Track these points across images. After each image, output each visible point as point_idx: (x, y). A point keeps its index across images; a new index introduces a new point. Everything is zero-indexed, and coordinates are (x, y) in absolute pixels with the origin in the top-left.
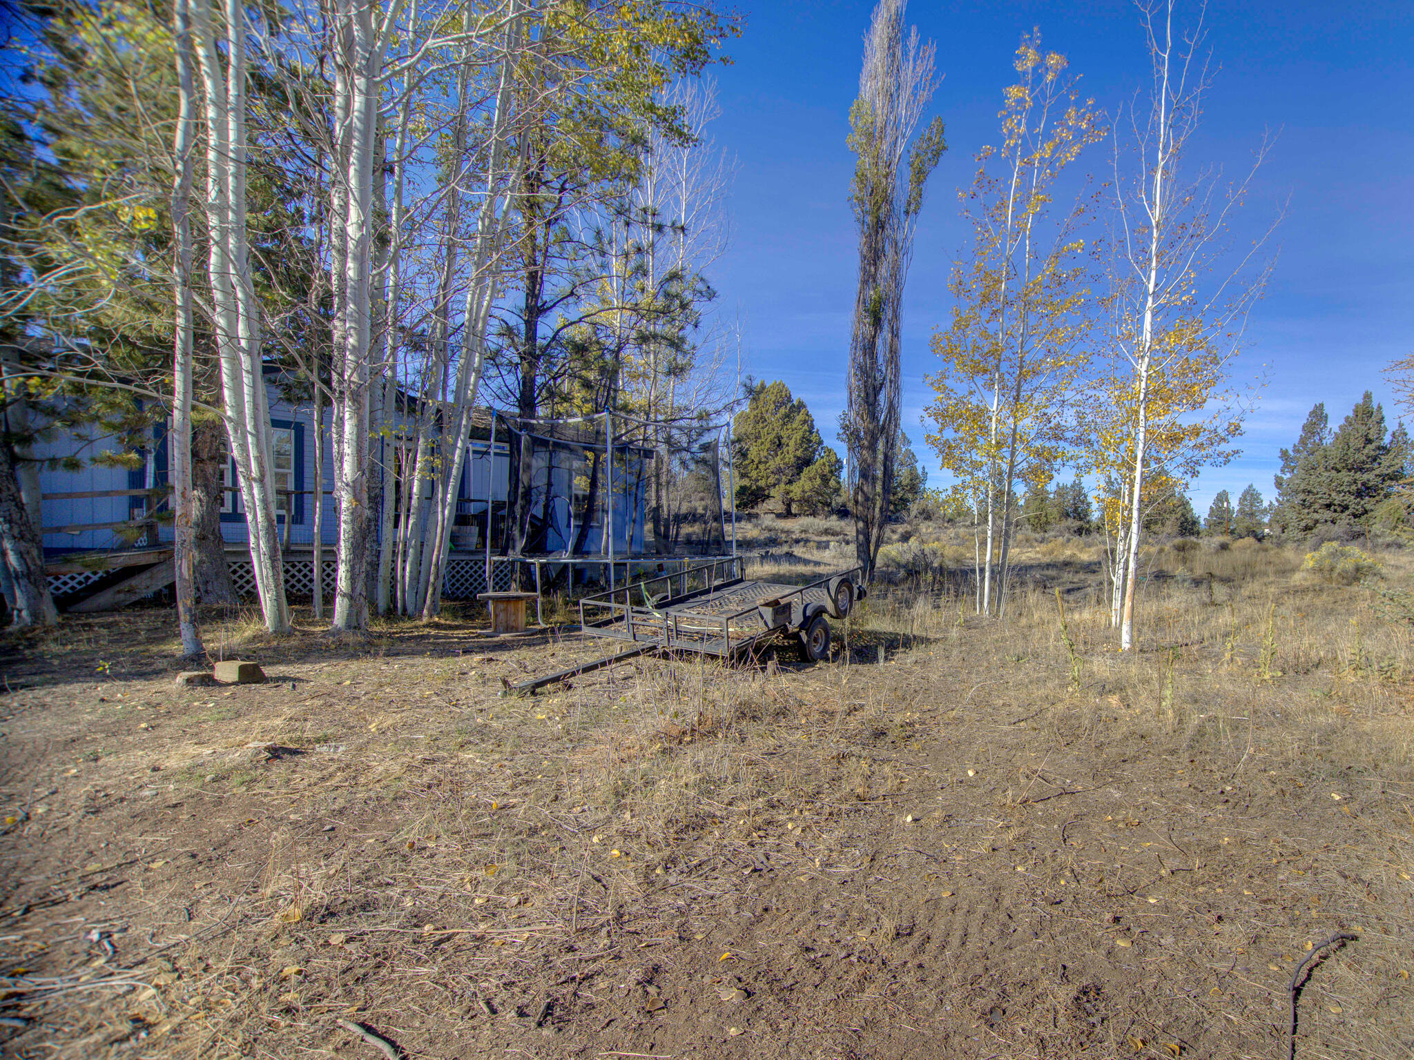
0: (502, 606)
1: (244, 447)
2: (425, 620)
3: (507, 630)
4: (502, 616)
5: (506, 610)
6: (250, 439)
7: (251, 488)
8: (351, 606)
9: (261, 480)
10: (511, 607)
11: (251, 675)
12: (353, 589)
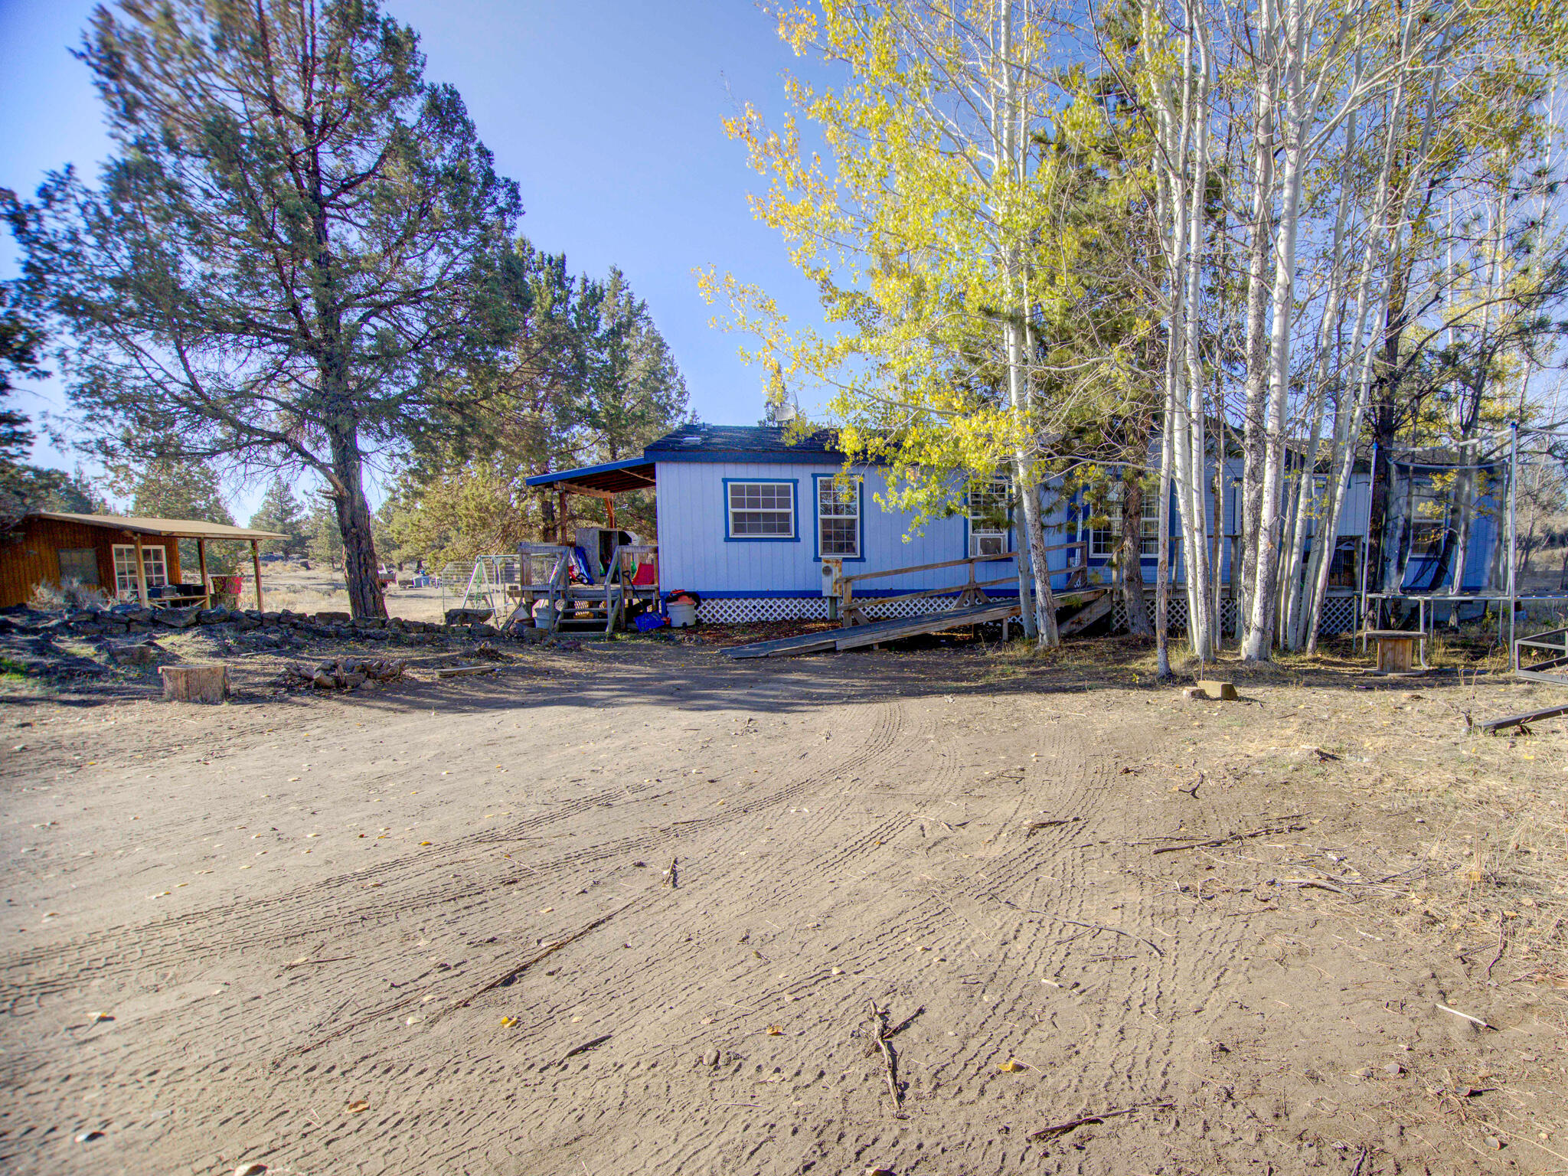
0: (1390, 645)
1: (1189, 503)
2: (1309, 656)
3: (1393, 670)
4: (1389, 655)
5: (1393, 649)
6: (1195, 495)
7: (1192, 536)
8: (1263, 639)
9: (1201, 530)
10: (1399, 646)
11: (1229, 694)
12: (1265, 624)
